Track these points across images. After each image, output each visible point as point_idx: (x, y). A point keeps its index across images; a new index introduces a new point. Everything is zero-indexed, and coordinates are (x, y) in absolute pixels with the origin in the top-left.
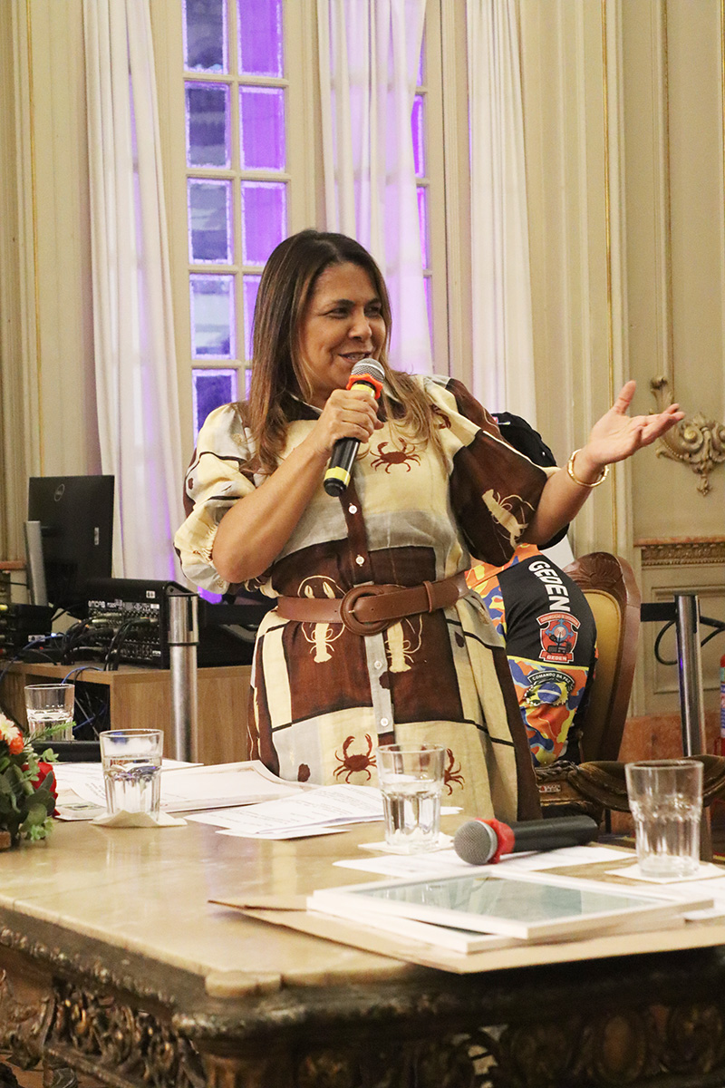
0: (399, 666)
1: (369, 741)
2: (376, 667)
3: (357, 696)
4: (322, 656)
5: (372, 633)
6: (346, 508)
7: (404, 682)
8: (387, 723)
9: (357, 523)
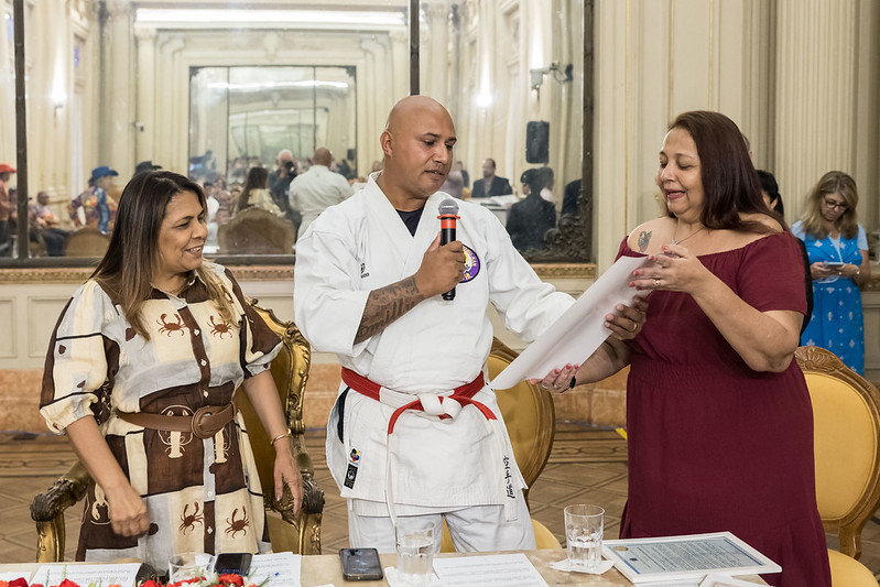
0: (221, 459)
1: (197, 505)
2: (209, 460)
3: (195, 478)
4: (175, 453)
5: (207, 437)
6: (199, 363)
7: (223, 468)
8: (211, 495)
9: (206, 371)
